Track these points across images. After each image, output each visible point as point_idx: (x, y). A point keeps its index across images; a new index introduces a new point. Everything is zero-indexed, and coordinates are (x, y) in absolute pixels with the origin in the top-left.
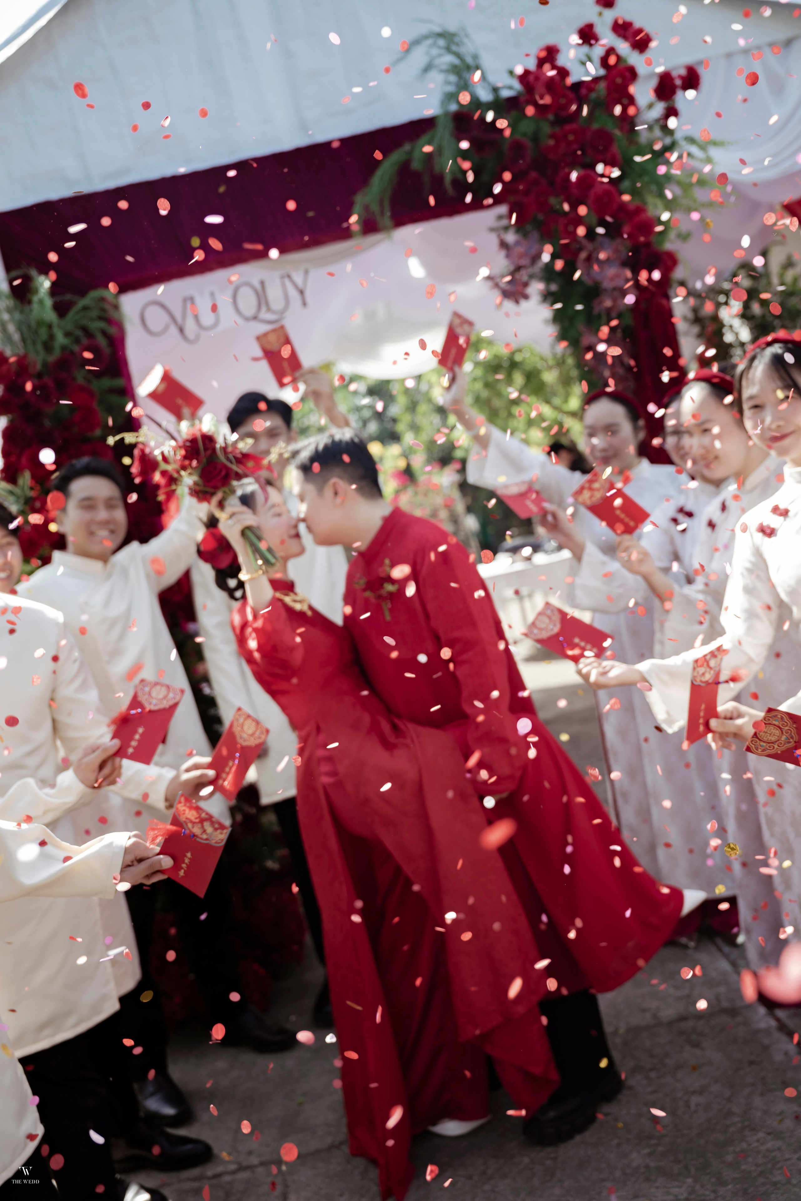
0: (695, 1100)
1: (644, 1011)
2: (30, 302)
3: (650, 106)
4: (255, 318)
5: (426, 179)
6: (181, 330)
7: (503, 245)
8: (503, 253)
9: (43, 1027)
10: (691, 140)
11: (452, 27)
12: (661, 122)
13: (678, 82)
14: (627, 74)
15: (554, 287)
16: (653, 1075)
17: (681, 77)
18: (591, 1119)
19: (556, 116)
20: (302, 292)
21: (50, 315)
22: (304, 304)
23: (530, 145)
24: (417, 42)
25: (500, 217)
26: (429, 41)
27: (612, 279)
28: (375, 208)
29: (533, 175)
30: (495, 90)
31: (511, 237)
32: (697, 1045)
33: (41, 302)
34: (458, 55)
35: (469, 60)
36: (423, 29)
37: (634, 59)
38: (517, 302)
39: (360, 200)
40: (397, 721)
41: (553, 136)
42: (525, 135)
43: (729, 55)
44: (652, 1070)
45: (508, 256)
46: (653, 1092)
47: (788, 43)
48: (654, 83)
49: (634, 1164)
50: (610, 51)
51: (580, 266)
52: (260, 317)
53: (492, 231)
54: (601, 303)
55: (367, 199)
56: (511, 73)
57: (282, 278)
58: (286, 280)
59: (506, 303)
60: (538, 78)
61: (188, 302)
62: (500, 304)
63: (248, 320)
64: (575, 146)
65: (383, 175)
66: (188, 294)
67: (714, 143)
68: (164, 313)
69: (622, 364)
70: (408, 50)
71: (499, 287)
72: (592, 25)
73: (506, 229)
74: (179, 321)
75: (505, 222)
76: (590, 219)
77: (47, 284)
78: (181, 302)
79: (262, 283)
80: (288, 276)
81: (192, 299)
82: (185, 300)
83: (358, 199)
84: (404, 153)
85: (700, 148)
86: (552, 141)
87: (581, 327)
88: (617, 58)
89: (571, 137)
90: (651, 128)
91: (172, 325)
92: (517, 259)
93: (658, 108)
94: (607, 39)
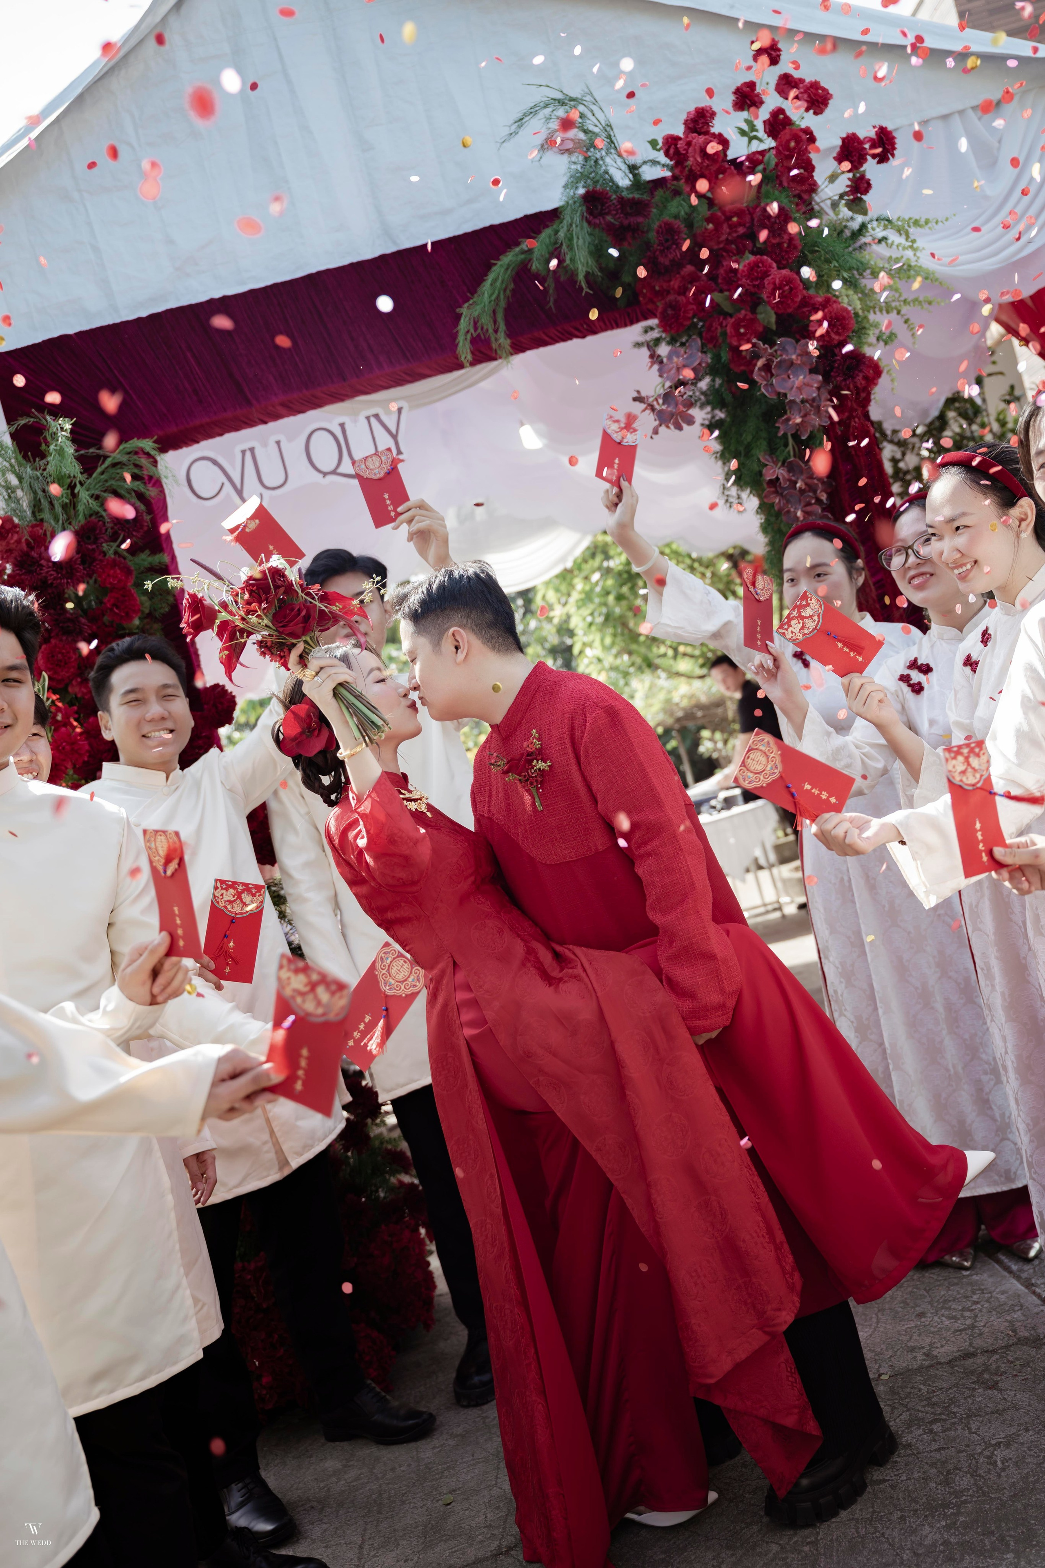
0: (999, 1455)
1: (913, 1349)
2: (43, 456)
3: (833, 178)
4: (334, 472)
6: (240, 493)
7: (655, 358)
8: (656, 369)
9: (97, 1378)
10: (887, 222)
11: (573, 91)
12: (852, 197)
13: (866, 146)
14: (804, 142)
15: (720, 415)
16: (936, 1427)
17: (870, 139)
18: (857, 1490)
20: (395, 437)
21: (73, 468)
23: (683, 229)
24: (532, 111)
25: (648, 332)
26: (547, 111)
27: (800, 389)
28: (486, 321)
29: (690, 268)
30: (633, 169)
31: (664, 350)
32: (994, 1386)
33: (61, 452)
36: (542, 95)
37: (810, 122)
38: (679, 428)
39: (467, 313)
40: (558, 948)
41: (711, 218)
42: (676, 217)
44: (936, 1421)
45: (661, 372)
46: (939, 1450)
48: (835, 146)
49: (927, 1542)
50: (778, 112)
51: (756, 377)
52: (341, 470)
53: (638, 345)
54: (788, 420)
55: (477, 311)
56: (653, 143)
57: (368, 418)
58: (373, 421)
59: (662, 429)
60: (689, 144)
61: (248, 455)
62: (656, 432)
63: (325, 474)
64: (741, 230)
65: (495, 281)
66: (246, 446)
67: (916, 223)
68: (216, 469)
69: (819, 501)
70: (520, 121)
71: (653, 409)
72: (752, 85)
73: (657, 341)
74: (237, 481)
75: (655, 334)
76: (767, 316)
77: (68, 426)
78: (239, 456)
79: (342, 425)
80: (377, 416)
81: (252, 450)
82: (243, 452)
83: (464, 310)
84: (523, 252)
85: (899, 231)
86: (711, 226)
87: (762, 457)
88: (788, 121)
89: (735, 219)
90: (835, 205)
91: (228, 485)
92: (674, 371)
93: (843, 183)
94: (772, 101)
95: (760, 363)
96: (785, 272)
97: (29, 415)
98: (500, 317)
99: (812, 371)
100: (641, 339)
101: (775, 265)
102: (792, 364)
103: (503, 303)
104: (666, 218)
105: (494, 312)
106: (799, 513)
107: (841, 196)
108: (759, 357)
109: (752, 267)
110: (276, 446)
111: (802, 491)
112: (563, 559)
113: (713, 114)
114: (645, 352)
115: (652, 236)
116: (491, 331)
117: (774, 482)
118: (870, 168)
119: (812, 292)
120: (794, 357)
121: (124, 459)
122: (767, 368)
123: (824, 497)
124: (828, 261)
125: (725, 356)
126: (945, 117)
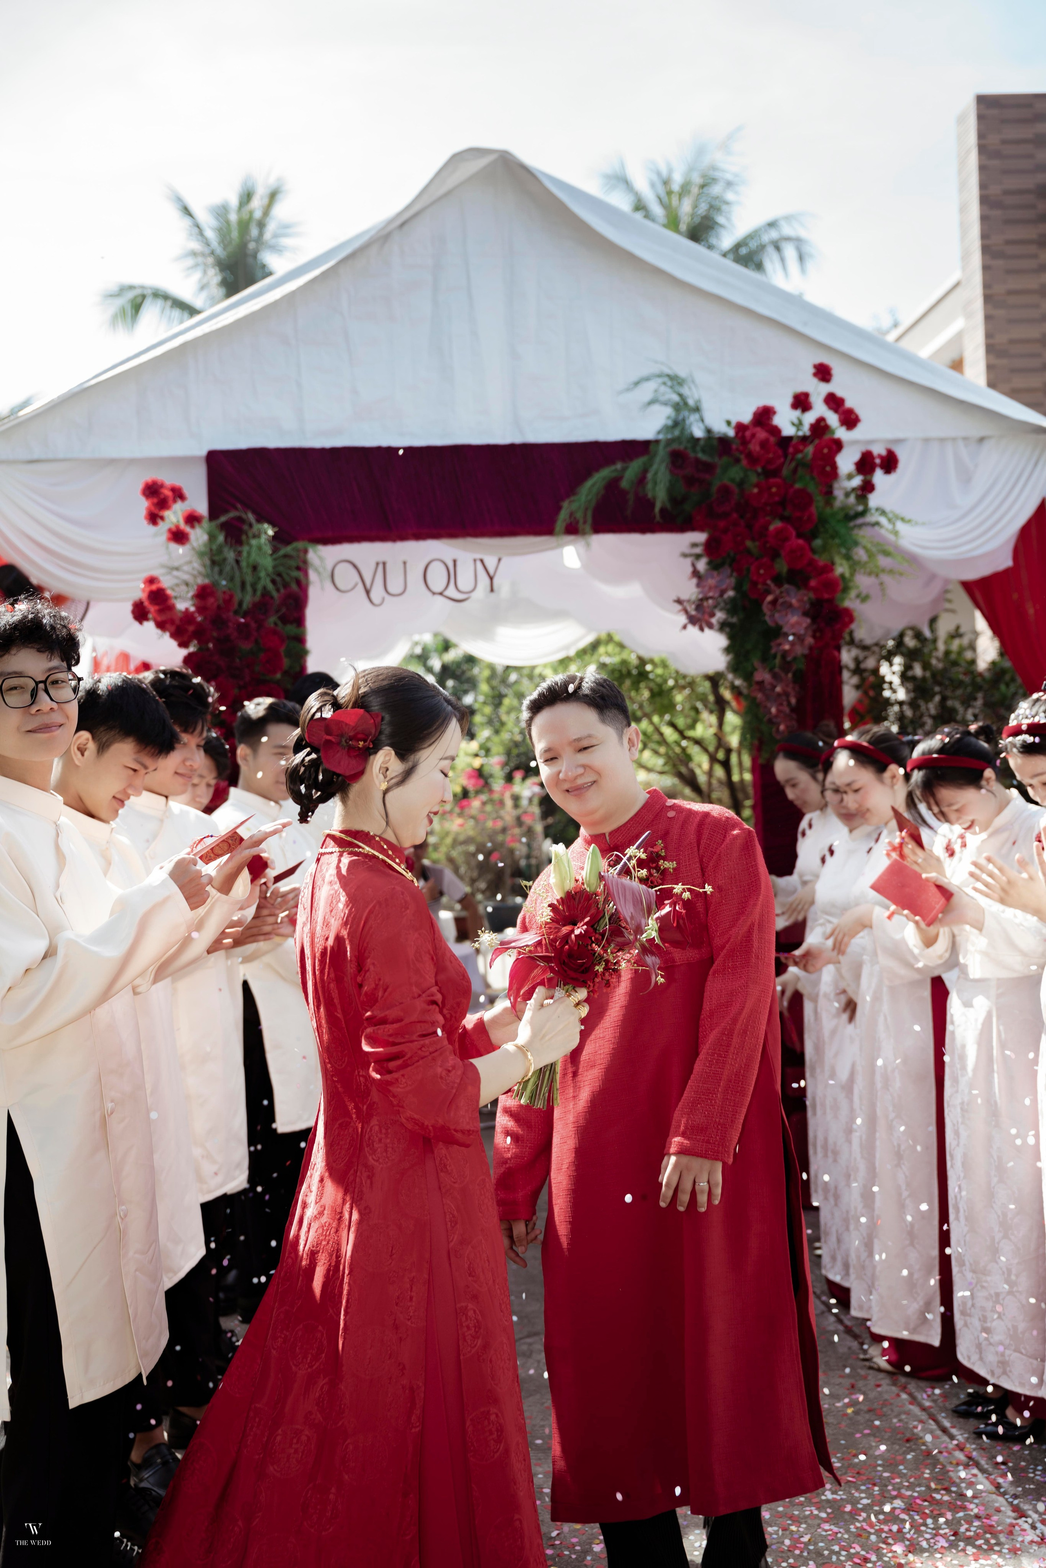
2: (243, 545)
3: (850, 477)
4: (441, 594)
5: (631, 497)
6: (368, 592)
7: (695, 573)
8: (694, 581)
10: (883, 513)
11: (682, 373)
12: (859, 492)
13: (878, 461)
14: (834, 447)
15: (734, 620)
17: (880, 456)
19: (763, 468)
20: (491, 578)
22: (492, 590)
23: (736, 490)
24: (647, 379)
25: (694, 545)
26: (659, 380)
27: (793, 625)
28: (579, 515)
29: (735, 515)
30: (709, 431)
31: (702, 567)
33: (259, 547)
34: (680, 395)
35: (691, 402)
36: (655, 369)
37: (841, 433)
38: (702, 629)
39: (567, 506)
41: (757, 485)
42: (733, 480)
43: (927, 440)
45: (698, 585)
47: (982, 440)
48: (857, 457)
50: (822, 419)
51: (765, 608)
52: (447, 593)
53: (685, 555)
54: (780, 644)
55: (574, 506)
56: (729, 423)
57: (475, 561)
58: (479, 564)
59: (690, 627)
60: (753, 435)
61: (381, 567)
62: (685, 627)
63: (434, 593)
64: (777, 499)
65: (593, 485)
66: (381, 559)
67: (903, 519)
68: (354, 572)
69: (789, 704)
70: (637, 384)
71: (686, 611)
72: (806, 395)
73: (698, 557)
74: (368, 583)
75: (698, 550)
76: (781, 566)
77: (271, 532)
78: (373, 566)
79: (455, 562)
80: (482, 561)
81: (384, 564)
82: (377, 564)
83: (565, 504)
84: (616, 470)
85: (890, 520)
86: (756, 490)
87: (756, 662)
88: (826, 428)
89: (774, 490)
90: (847, 495)
91: (360, 585)
92: (707, 589)
93: (857, 481)
94: (819, 409)
95: (770, 598)
96: (800, 542)
97: (236, 509)
98: (589, 514)
99: (805, 614)
100: (688, 551)
101: (794, 533)
102: (790, 606)
103: (593, 503)
104: (726, 481)
105: (586, 509)
106: (773, 710)
107: (854, 490)
108: (768, 592)
109: (778, 531)
110: (402, 565)
111: (779, 695)
112: (567, 647)
113: (774, 413)
114: (688, 561)
115: (714, 489)
116: (581, 521)
117: (761, 683)
118: (879, 477)
119: (816, 557)
120: (794, 601)
121: (294, 553)
122: (774, 602)
123: (793, 701)
124: (833, 537)
125: (746, 587)
126: (942, 440)
